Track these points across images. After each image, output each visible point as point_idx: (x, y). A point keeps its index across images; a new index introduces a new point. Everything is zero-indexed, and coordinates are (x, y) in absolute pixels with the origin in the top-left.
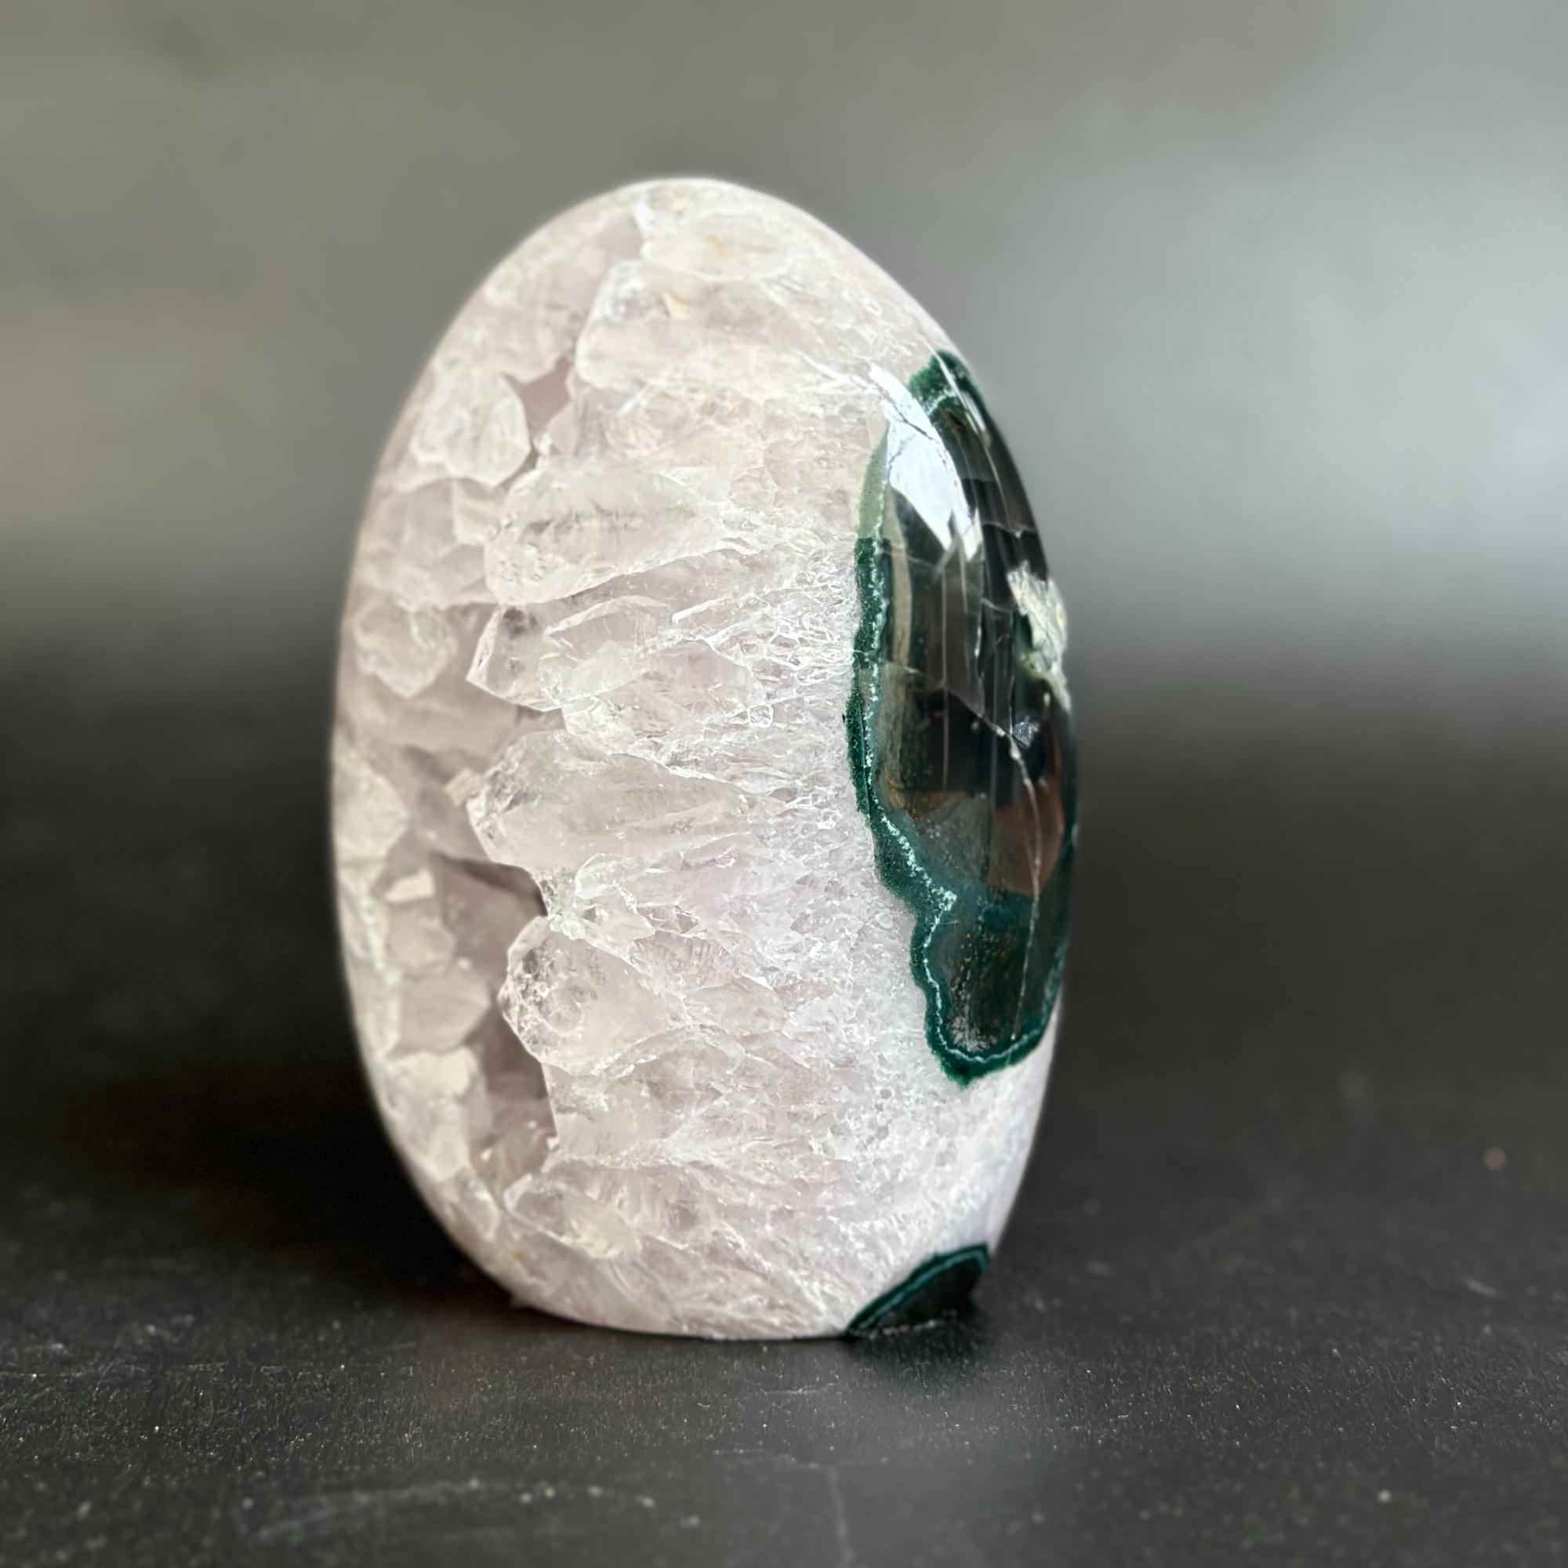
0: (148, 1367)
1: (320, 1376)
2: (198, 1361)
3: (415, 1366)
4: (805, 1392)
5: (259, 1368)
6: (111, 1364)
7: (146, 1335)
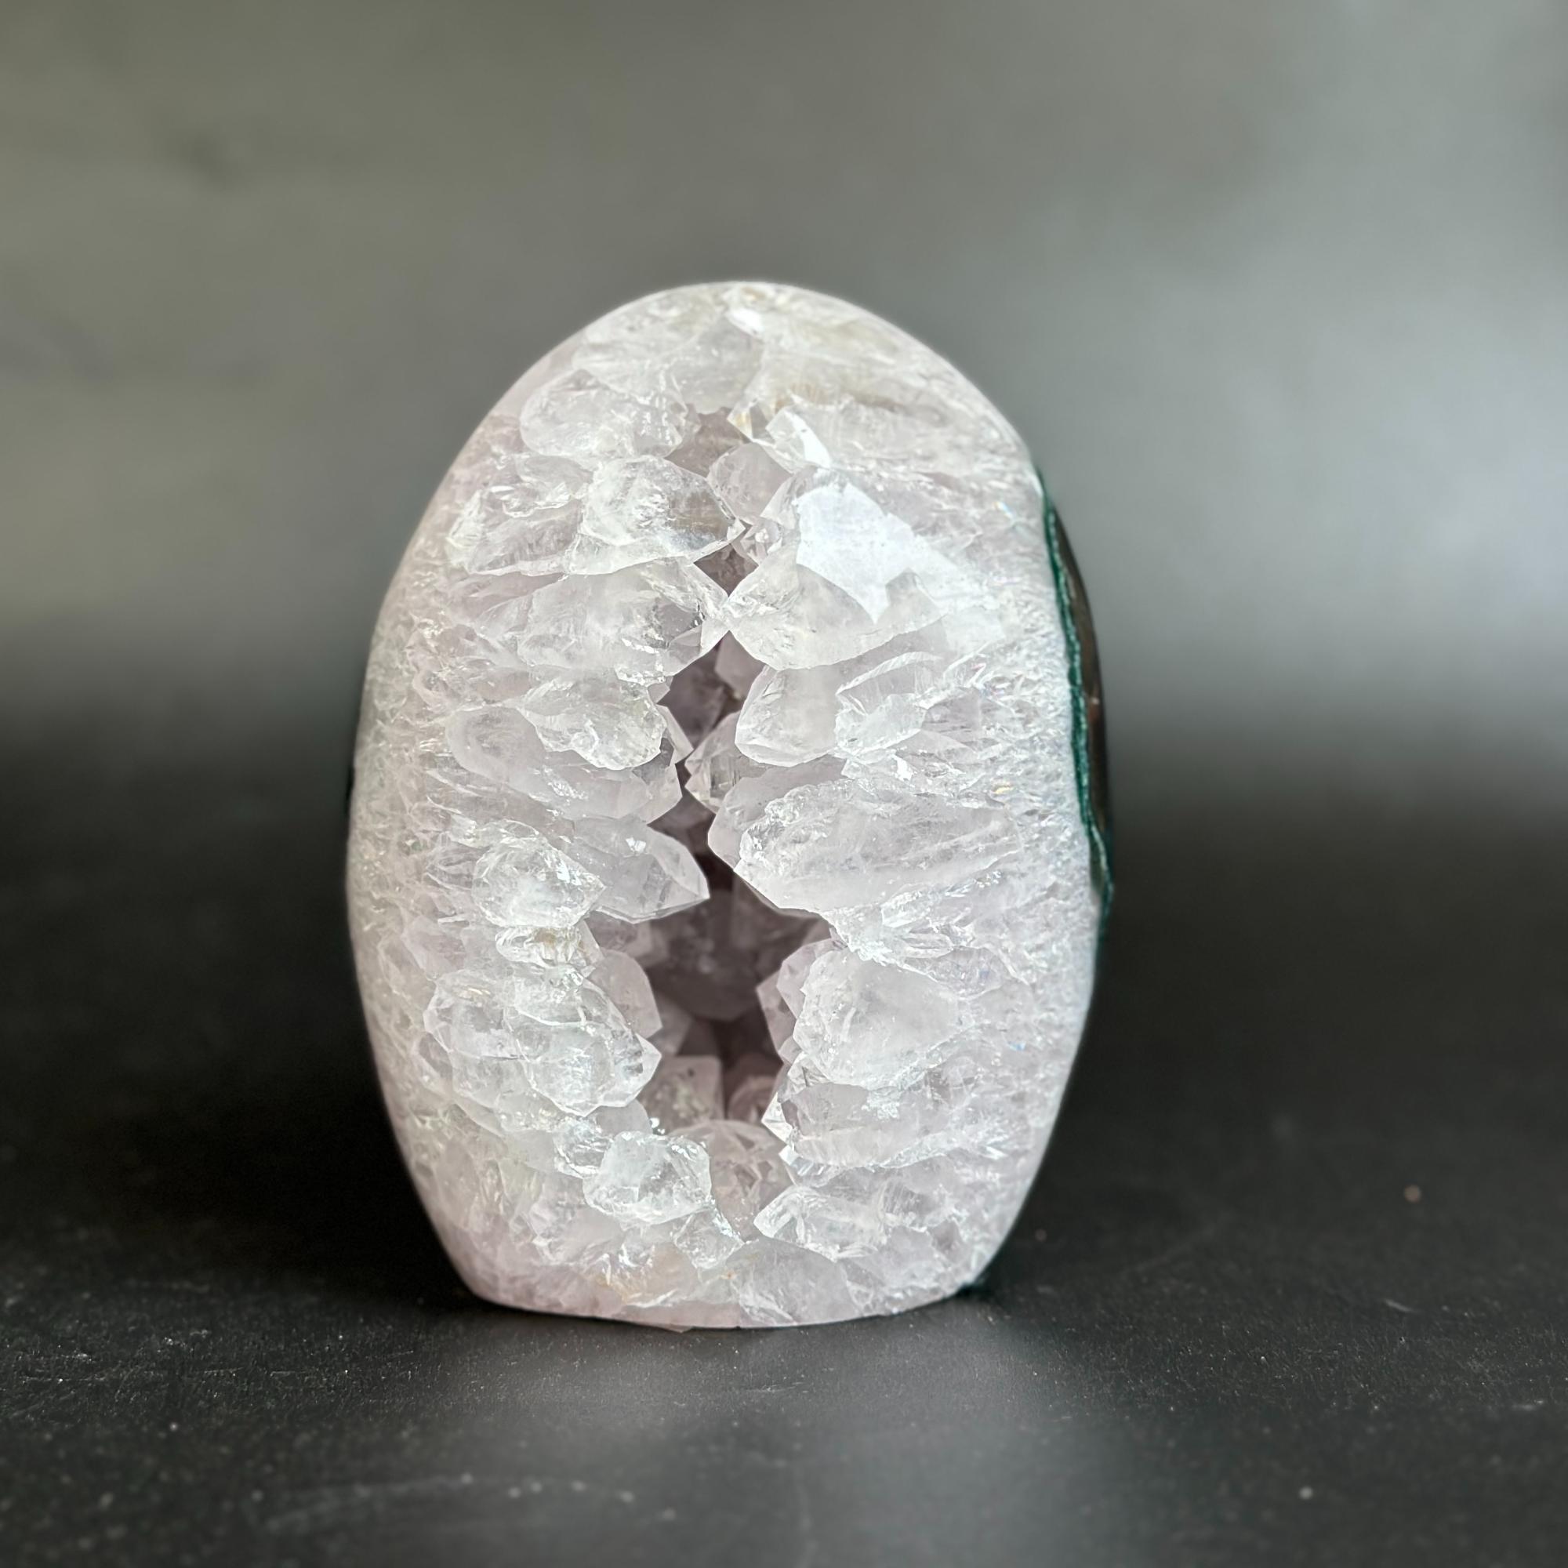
0: (166, 1373)
1: (325, 1379)
2: (213, 1368)
3: (413, 1371)
4: (774, 1391)
5: (268, 1374)
6: (132, 1370)
7: (165, 1346)
